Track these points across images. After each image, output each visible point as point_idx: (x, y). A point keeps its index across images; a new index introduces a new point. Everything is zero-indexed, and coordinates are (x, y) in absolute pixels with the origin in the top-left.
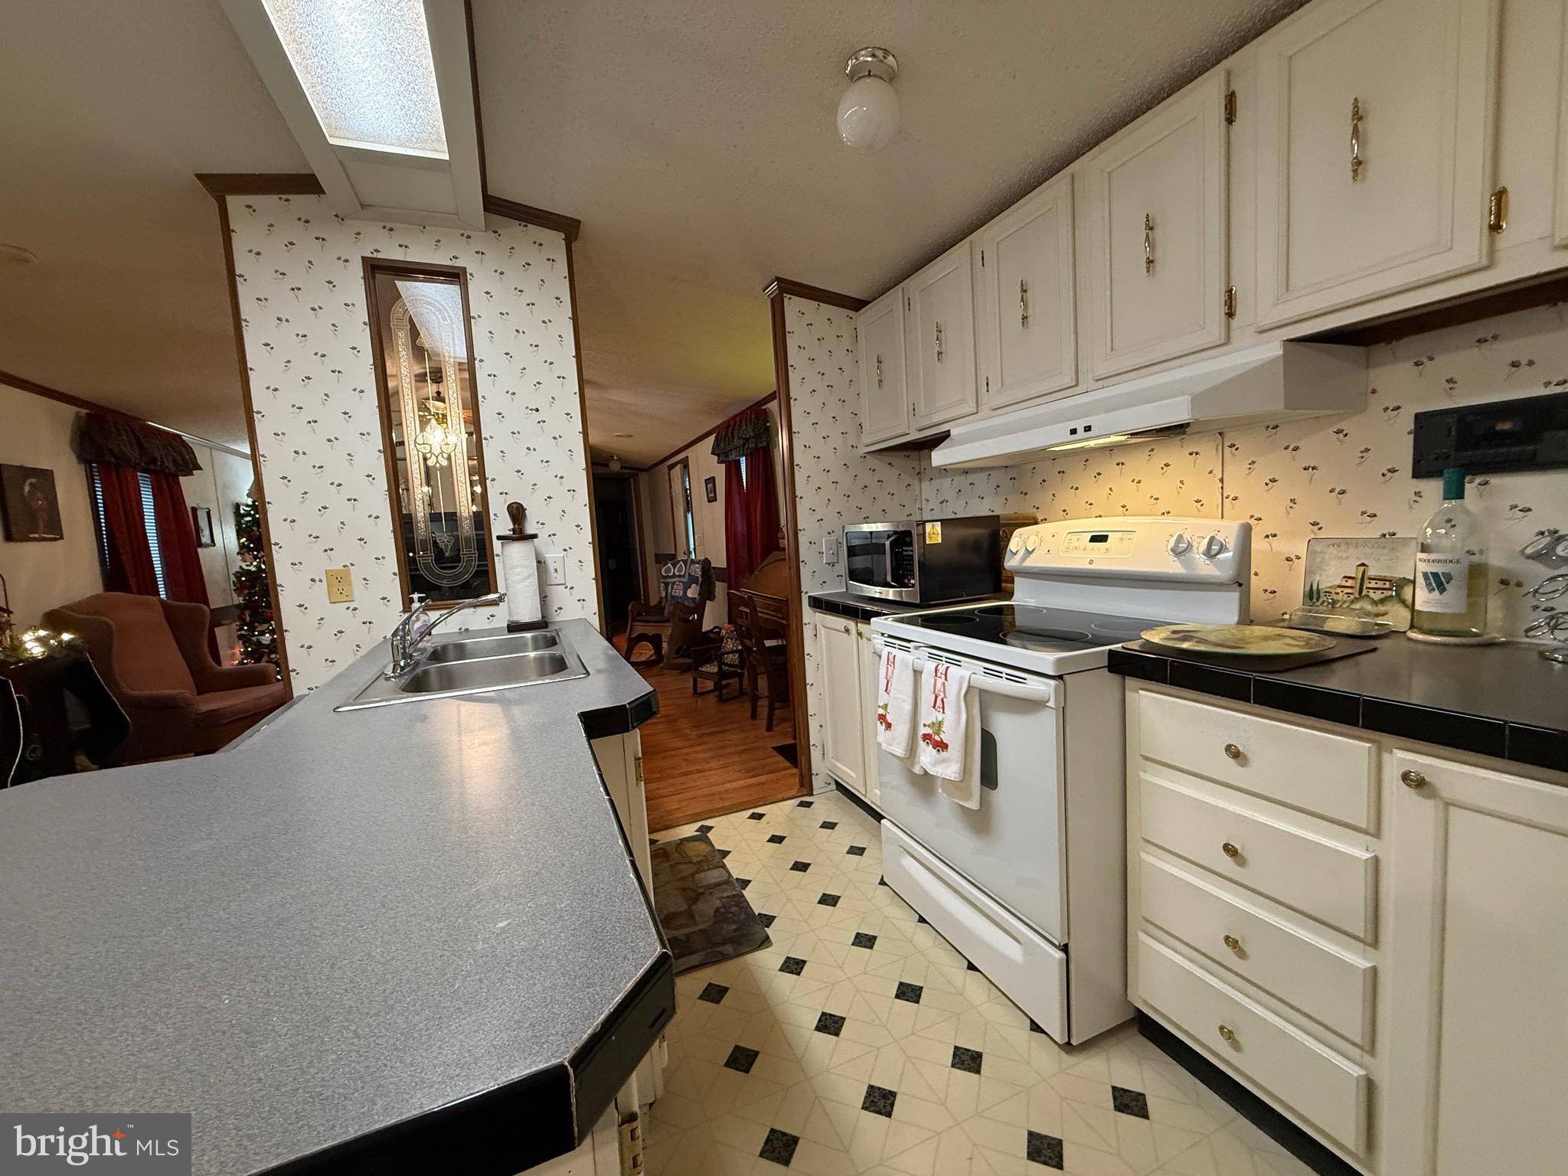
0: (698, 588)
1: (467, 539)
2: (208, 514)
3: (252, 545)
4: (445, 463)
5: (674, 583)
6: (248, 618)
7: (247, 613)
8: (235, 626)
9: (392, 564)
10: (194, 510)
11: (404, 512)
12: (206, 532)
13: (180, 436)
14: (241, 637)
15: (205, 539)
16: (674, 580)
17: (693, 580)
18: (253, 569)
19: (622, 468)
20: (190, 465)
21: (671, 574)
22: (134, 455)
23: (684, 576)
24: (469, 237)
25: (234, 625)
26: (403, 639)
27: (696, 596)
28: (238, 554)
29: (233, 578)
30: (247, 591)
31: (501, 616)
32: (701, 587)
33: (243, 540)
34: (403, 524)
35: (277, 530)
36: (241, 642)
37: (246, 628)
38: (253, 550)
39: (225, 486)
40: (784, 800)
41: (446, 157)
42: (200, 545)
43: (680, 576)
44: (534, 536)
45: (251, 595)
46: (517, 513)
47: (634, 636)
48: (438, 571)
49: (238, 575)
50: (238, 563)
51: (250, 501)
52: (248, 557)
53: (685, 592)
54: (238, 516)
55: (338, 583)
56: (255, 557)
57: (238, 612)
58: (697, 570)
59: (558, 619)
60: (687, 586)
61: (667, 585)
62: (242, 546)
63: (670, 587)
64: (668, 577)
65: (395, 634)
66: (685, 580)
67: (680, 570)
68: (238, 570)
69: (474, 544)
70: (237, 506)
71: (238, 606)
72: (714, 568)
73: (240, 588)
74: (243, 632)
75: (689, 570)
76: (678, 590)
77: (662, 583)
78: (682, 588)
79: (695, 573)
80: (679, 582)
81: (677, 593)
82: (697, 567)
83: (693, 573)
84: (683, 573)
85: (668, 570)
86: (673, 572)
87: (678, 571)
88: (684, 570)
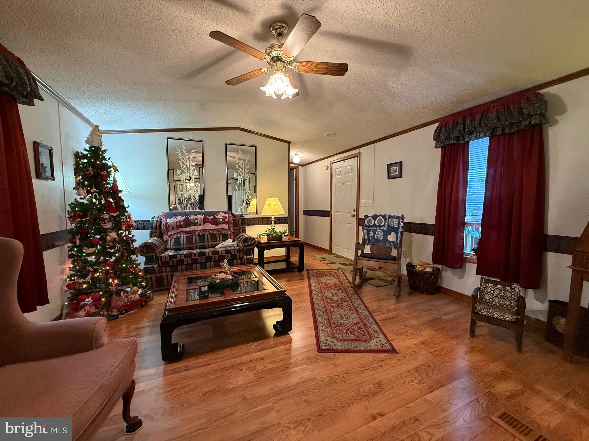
2: (51, 152)
3: (86, 183)
6: (78, 242)
7: (78, 237)
10: (35, 145)
12: (47, 168)
14: (71, 256)
16: (375, 228)
17: (392, 229)
18: (85, 201)
23: (384, 226)
25: (66, 246)
27: (398, 241)
28: (74, 188)
29: (68, 208)
30: (78, 220)
33: (80, 178)
36: (71, 260)
37: (76, 249)
38: (87, 186)
39: (68, 136)
43: (380, 226)
49: (73, 206)
50: (74, 196)
51: (87, 147)
52: (83, 191)
53: (385, 237)
54: (77, 158)
56: (88, 192)
57: (71, 236)
60: (386, 233)
61: (368, 231)
62: (78, 183)
63: (372, 233)
66: (386, 229)
67: (380, 221)
68: (73, 201)
70: (77, 150)
71: (70, 231)
73: (73, 217)
74: (73, 252)
75: (388, 222)
76: (379, 235)
77: (365, 229)
78: (382, 234)
79: (394, 225)
80: (380, 230)
81: (378, 237)
82: (396, 220)
83: (392, 224)
84: (383, 224)
85: (370, 221)
86: (373, 222)
87: (378, 223)
88: (383, 221)
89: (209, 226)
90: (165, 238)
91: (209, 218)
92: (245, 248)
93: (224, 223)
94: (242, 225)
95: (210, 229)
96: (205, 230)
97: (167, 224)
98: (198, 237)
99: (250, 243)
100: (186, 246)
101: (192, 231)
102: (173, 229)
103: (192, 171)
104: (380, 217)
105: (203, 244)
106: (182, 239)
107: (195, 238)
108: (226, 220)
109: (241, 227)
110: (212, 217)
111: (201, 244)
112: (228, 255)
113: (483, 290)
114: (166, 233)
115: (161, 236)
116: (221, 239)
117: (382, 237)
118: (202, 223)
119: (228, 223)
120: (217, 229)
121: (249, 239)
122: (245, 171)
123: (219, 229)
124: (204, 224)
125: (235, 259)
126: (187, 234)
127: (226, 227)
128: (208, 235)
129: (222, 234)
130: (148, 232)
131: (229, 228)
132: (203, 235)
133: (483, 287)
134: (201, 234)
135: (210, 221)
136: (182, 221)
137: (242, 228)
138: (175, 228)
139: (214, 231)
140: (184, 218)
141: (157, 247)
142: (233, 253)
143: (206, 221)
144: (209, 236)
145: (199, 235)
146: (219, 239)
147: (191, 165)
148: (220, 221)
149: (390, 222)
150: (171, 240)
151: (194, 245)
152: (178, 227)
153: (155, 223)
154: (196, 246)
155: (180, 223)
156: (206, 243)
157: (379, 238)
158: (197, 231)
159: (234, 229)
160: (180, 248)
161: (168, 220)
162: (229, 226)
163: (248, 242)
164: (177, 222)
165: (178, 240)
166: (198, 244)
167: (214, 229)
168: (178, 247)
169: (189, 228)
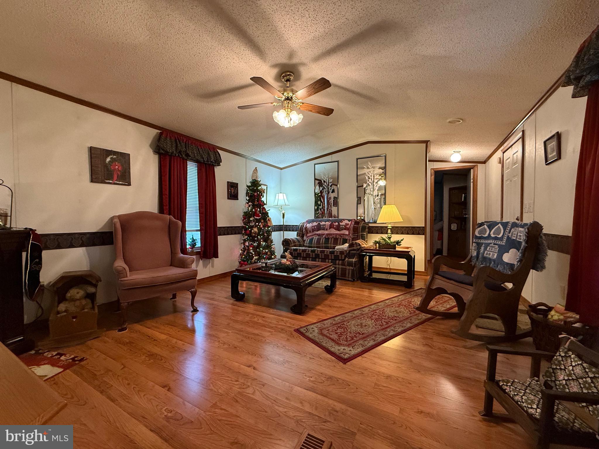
0: (519, 254)
5: (488, 245)
16: (489, 242)
17: (513, 244)
21: (486, 235)
23: (501, 239)
27: (516, 263)
32: (523, 254)
38: (249, 202)
43: (496, 238)
47: (434, 288)
53: (500, 255)
58: (520, 235)
60: (503, 250)
61: (479, 245)
63: (482, 248)
64: (480, 238)
66: (503, 243)
67: (498, 232)
72: (545, 235)
75: (509, 233)
76: (492, 252)
77: (475, 243)
78: (497, 251)
79: (517, 237)
80: (494, 244)
81: (490, 254)
82: (520, 231)
83: (514, 237)
84: (500, 236)
85: (483, 231)
86: (488, 233)
87: (494, 234)
88: (502, 231)
89: (333, 231)
90: (305, 238)
91: (335, 224)
92: (351, 252)
93: (345, 229)
94: (361, 232)
95: (334, 234)
96: (330, 234)
97: (306, 227)
98: (324, 239)
99: (355, 248)
100: (315, 245)
101: (321, 234)
102: (310, 232)
103: (330, 186)
104: (500, 225)
105: (327, 245)
106: (314, 239)
107: (323, 240)
108: (347, 226)
109: (360, 233)
110: (337, 224)
111: (326, 245)
112: (331, 255)
113: (557, 359)
114: (305, 234)
115: (302, 237)
116: (341, 243)
117: (496, 255)
118: (328, 229)
119: (348, 229)
120: (339, 234)
121: (355, 244)
122: (374, 181)
123: (341, 234)
124: (330, 228)
125: (327, 259)
126: (319, 236)
127: (347, 232)
128: (331, 238)
129: (343, 239)
130: (296, 233)
131: (349, 233)
132: (329, 238)
133: (560, 355)
134: (327, 237)
135: (335, 226)
136: (315, 226)
137: (362, 235)
138: (311, 231)
139: (336, 236)
140: (317, 224)
141: (291, 242)
142: (336, 254)
143: (331, 226)
144: (333, 239)
145: (325, 237)
146: (340, 243)
147: (330, 182)
148: (342, 228)
149: (512, 233)
150: (307, 240)
151: (321, 245)
152: (313, 230)
153: (300, 226)
154: (322, 246)
155: (314, 227)
156: (329, 245)
157: (491, 256)
158: (324, 234)
159: (354, 235)
160: (312, 246)
161: (308, 225)
162: (349, 232)
163: (354, 247)
164: (312, 226)
165: (311, 240)
166: (324, 245)
167: (336, 234)
168: (311, 245)
169: (319, 231)
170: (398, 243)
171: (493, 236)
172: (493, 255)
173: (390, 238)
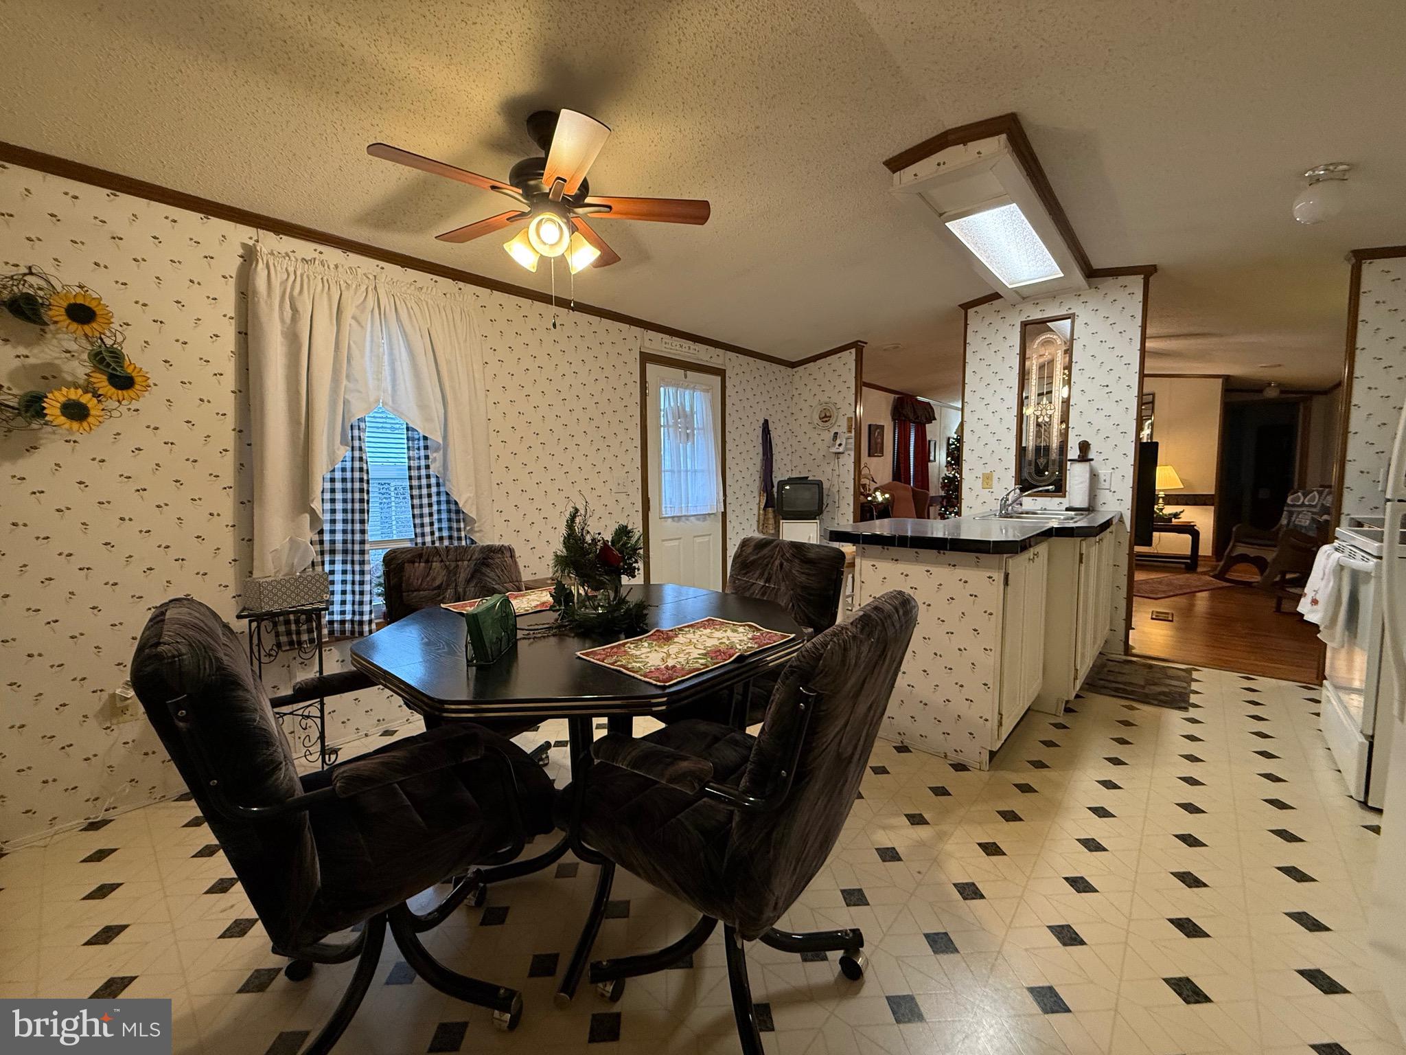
1: (1054, 461)
2: (935, 444)
3: (953, 462)
4: (1047, 420)
5: (1299, 513)
6: (945, 504)
7: (945, 500)
8: (938, 507)
9: (1012, 472)
10: (930, 441)
11: (1024, 445)
12: (932, 454)
13: (929, 403)
15: (932, 458)
16: (1300, 509)
17: (1327, 510)
18: (951, 476)
19: (1282, 392)
20: (931, 418)
21: (1299, 503)
22: (911, 416)
23: (1314, 506)
24: (1079, 295)
26: (1005, 502)
28: (946, 466)
29: (941, 480)
30: (947, 488)
31: (1066, 502)
33: (949, 459)
34: (1021, 451)
35: (966, 454)
38: (953, 465)
39: (945, 428)
40: (1282, 679)
41: (1062, 275)
42: (930, 461)
43: (1310, 506)
44: (1092, 460)
45: (948, 491)
46: (1084, 447)
47: (1234, 555)
48: (1034, 475)
49: (944, 479)
50: (945, 472)
51: (955, 436)
52: (950, 468)
53: (1313, 523)
54: (949, 444)
55: (987, 479)
56: (954, 469)
57: (940, 500)
59: (1102, 509)
60: (1316, 517)
61: (1291, 514)
62: (948, 462)
63: (1294, 516)
64: (1293, 506)
65: (1002, 500)
66: (1317, 510)
67: (1313, 499)
68: (944, 476)
69: (1057, 463)
70: (949, 439)
71: (942, 496)
73: (944, 486)
75: (1324, 501)
76: (1304, 519)
77: (1287, 511)
78: (1310, 519)
80: (1308, 512)
84: (1314, 504)
85: (1297, 499)
86: (1301, 501)
87: (1309, 501)
88: (1317, 500)
104: (1315, 493)
117: (1308, 522)
149: (1327, 501)
157: (1302, 523)
170: (1176, 515)
171: (1307, 503)
172: (1305, 522)
173: (1162, 509)
